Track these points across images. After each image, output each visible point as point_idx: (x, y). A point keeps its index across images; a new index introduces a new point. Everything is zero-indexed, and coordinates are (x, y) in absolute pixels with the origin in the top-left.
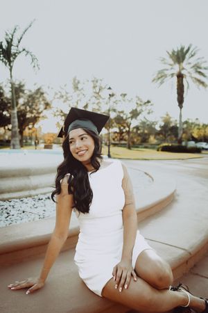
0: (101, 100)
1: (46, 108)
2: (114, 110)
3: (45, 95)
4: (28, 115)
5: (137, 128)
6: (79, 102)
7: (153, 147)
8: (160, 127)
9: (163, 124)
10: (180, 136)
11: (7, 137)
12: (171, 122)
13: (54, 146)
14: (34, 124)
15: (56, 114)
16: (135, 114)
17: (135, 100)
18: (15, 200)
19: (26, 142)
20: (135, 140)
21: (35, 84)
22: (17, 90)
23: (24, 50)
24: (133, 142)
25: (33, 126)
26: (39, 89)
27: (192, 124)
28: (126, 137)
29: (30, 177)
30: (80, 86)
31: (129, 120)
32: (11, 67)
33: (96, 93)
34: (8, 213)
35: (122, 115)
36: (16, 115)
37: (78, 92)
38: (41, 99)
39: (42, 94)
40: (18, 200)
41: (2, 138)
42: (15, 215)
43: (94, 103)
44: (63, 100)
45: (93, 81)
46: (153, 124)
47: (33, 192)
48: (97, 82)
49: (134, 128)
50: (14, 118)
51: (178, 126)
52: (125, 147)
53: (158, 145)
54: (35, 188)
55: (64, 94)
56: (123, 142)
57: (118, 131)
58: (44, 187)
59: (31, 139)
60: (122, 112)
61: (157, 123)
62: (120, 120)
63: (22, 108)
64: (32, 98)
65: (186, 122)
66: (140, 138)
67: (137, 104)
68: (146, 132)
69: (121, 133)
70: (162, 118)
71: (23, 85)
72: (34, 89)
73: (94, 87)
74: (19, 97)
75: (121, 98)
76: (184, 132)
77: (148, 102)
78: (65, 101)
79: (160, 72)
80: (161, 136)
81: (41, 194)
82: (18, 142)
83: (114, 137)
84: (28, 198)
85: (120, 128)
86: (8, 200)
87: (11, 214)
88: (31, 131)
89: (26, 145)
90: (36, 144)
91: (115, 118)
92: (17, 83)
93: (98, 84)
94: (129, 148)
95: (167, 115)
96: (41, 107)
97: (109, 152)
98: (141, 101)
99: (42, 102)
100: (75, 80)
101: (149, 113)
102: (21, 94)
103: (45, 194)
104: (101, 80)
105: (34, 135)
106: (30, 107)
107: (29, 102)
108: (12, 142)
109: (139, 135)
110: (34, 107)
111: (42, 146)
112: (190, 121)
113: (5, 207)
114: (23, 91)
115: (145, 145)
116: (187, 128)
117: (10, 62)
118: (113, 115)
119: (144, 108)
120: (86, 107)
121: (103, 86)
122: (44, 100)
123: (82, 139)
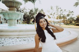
0: (58, 12)
2: (62, 14)
5: (69, 19)
9: (77, 18)
17: (68, 11)
24: (68, 23)
28: (65, 21)
30: (53, 8)
31: (66, 17)
32: (34, 4)
33: (57, 10)
37: (52, 10)
39: (43, 11)
46: (74, 18)
53: (75, 24)
57: (63, 20)
60: (64, 15)
62: (64, 17)
66: (69, 22)
68: (71, 20)
72: (41, 10)
73: (57, 8)
74: (37, 12)
75: (64, 11)
77: (72, 12)
78: (48, 12)
79: (76, 3)
80: (76, 21)
83: (62, 22)
91: (62, 17)
93: (58, 7)
94: (66, 25)
95: (78, 15)
98: (70, 12)
100: (51, 6)
101: (72, 15)
102: (37, 11)
114: (38, 10)
115: (71, 24)
117: (34, 2)
118: (62, 16)
119: (71, 14)
120: (54, 14)
121: (59, 8)
122: (43, 12)
123: (44, 21)
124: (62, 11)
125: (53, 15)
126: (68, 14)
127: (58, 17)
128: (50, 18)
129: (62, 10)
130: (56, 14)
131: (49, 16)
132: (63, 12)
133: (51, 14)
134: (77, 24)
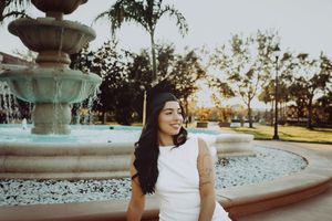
0: (270, 65)
1: (198, 78)
2: (290, 78)
3: (198, 61)
4: (178, 87)
5: (322, 100)
6: (241, 69)
13: (210, 123)
14: (186, 97)
15: (212, 83)
16: (320, 81)
20: (321, 117)
21: (186, 48)
22: (165, 56)
23: (168, 9)
25: (185, 100)
26: (190, 55)
30: (242, 48)
31: (310, 90)
32: (153, 31)
33: (263, 55)
35: (301, 83)
37: (239, 55)
38: (193, 66)
39: (195, 59)
43: (259, 69)
44: (220, 66)
45: (259, 40)
48: (265, 40)
52: (304, 126)
55: (221, 58)
57: (295, 103)
60: (300, 79)
62: (299, 90)
63: (171, 77)
64: (182, 65)
67: (322, 67)
69: (300, 106)
71: (173, 50)
72: (184, 54)
73: (261, 48)
74: (167, 65)
75: (296, 61)
78: (222, 68)
83: (290, 113)
92: (165, 47)
93: (266, 44)
94: (311, 128)
96: (194, 76)
97: (276, 132)
98: (329, 64)
99: (195, 70)
100: (235, 40)
102: (170, 61)
104: (270, 38)
106: (180, 76)
107: (178, 70)
111: (195, 123)
114: (172, 58)
117: (151, 24)
118: (288, 84)
121: (273, 45)
122: (197, 67)
124: (287, 63)
125: (246, 81)
126: (318, 73)
127: (267, 88)
128: (232, 94)
129: (287, 57)
130: (259, 77)
131: (223, 86)
132: (290, 67)
133: (236, 77)
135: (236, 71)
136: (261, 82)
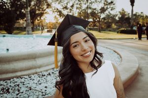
0: (82, 2)
1: (47, 8)
2: (90, 8)
4: (37, 12)
5: (104, 18)
6: (68, 4)
7: (114, 30)
8: (119, 18)
9: (120, 16)
10: (132, 23)
11: (25, 25)
12: (126, 15)
13: (53, 30)
14: (40, 18)
16: (103, 10)
18: (26, 77)
19: (37, 28)
20: (103, 26)
24: (102, 28)
25: (40, 19)
27: (139, 15)
28: (98, 24)
29: (36, 59)
31: (99, 14)
34: (19, 91)
35: (95, 11)
36: (29, 12)
38: (44, 2)
40: (27, 77)
41: (21, 26)
42: (24, 92)
43: (77, 4)
46: (114, 16)
47: (38, 70)
49: (102, 19)
50: (28, 14)
51: (130, 17)
52: (97, 31)
53: (118, 29)
54: (40, 67)
56: (96, 27)
58: (46, 66)
59: (39, 26)
60: (95, 9)
61: (117, 15)
62: (93, 14)
63: (33, 7)
65: (135, 15)
66: (105, 25)
67: (104, 4)
68: (110, 21)
69: (94, 22)
70: (120, 12)
74: (31, 1)
76: (134, 21)
77: (112, 2)
78: (59, 3)
80: (119, 24)
81: (44, 71)
82: (31, 29)
84: (35, 75)
85: (93, 19)
86: (20, 77)
87: (21, 91)
88: (39, 22)
89: (36, 30)
90: (42, 30)
91: (91, 13)
94: (100, 31)
95: (123, 10)
96: (45, 7)
98: (107, 2)
99: (46, 4)
101: (112, 10)
103: (47, 71)
105: (41, 24)
106: (38, 7)
107: (37, 4)
108: (27, 29)
109: (106, 23)
110: (40, 6)
111: (46, 30)
112: (138, 14)
113: (18, 83)
115: (109, 29)
116: (136, 18)
118: (89, 11)
119: (109, 7)
120: (72, 6)
123: (86, 41)
125: (71, 10)
126: (103, 6)
127: (80, 13)
130: (77, 8)
132: (91, 3)
133: (66, 8)
134: (123, 29)
135: (66, 5)
136: (78, 10)
